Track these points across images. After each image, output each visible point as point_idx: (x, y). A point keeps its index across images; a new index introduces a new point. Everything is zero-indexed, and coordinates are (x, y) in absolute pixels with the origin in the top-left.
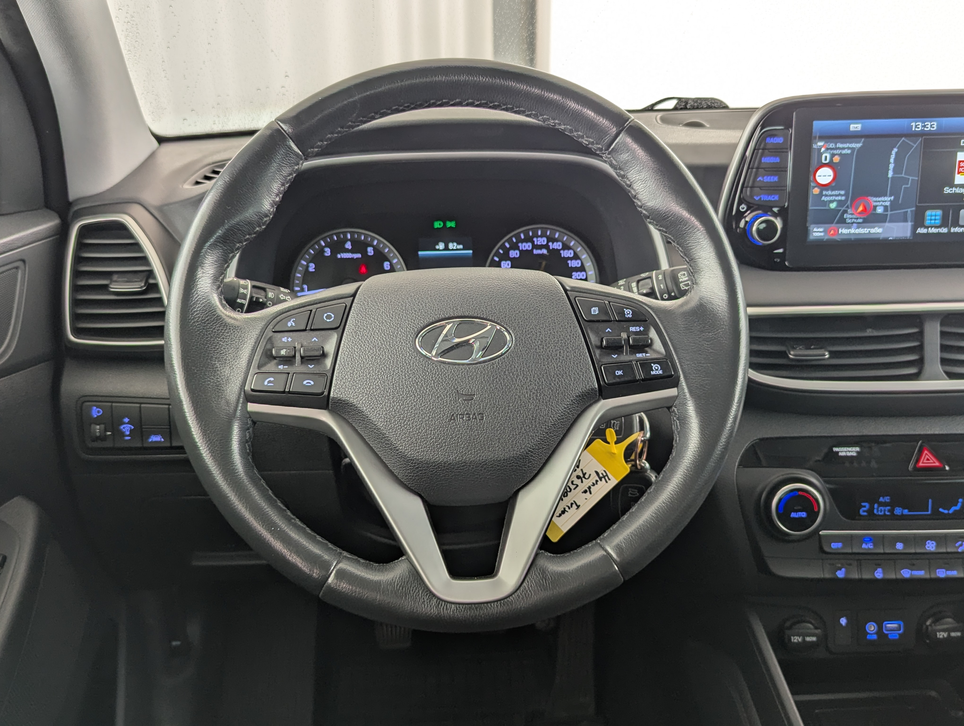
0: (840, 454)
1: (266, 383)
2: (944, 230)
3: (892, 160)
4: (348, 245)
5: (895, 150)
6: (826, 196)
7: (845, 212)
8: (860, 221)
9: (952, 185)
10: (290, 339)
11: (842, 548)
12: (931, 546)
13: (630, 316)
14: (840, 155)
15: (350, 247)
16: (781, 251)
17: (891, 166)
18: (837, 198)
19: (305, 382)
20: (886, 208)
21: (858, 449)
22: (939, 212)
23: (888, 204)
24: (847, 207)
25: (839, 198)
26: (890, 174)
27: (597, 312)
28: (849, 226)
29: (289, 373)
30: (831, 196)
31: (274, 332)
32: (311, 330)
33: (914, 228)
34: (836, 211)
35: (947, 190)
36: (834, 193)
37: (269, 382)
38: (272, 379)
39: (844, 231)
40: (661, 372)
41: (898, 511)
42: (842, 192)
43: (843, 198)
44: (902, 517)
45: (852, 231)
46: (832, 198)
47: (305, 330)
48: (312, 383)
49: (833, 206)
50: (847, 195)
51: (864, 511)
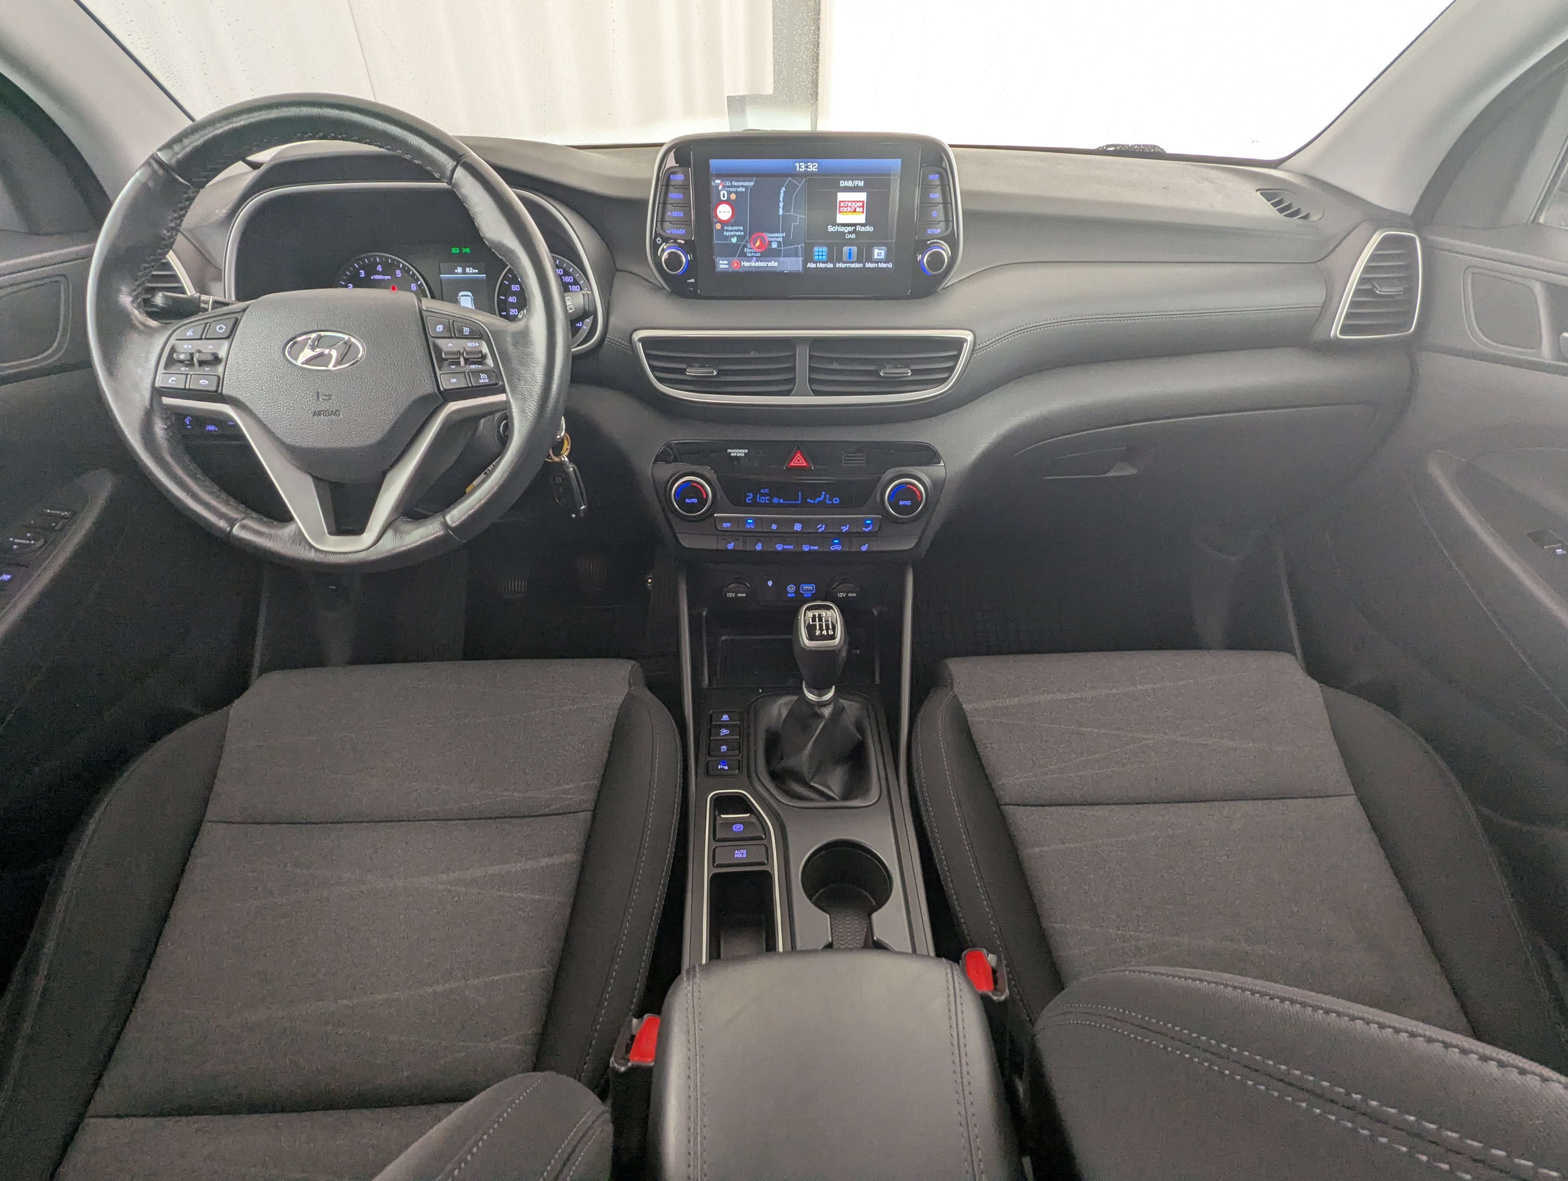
0: (732, 454)
1: (170, 381)
2: (831, 265)
3: (781, 199)
4: (379, 268)
5: (783, 189)
6: (727, 231)
7: (745, 246)
8: (759, 255)
9: (835, 224)
10: (190, 346)
11: (730, 527)
12: (798, 527)
13: (467, 333)
14: (736, 193)
15: (380, 270)
16: (693, 280)
17: (781, 204)
18: (737, 233)
19: (201, 382)
20: (779, 243)
21: (746, 451)
22: (825, 249)
23: (781, 240)
24: (746, 242)
25: (739, 233)
26: (781, 212)
27: (441, 329)
28: (749, 259)
29: (187, 375)
30: (731, 231)
31: (177, 340)
32: (206, 339)
33: (805, 263)
34: (736, 245)
35: (831, 229)
36: (734, 228)
37: (173, 381)
38: (174, 378)
39: (747, 264)
40: (487, 381)
41: (775, 500)
42: (741, 228)
43: (742, 233)
44: (779, 505)
45: (753, 264)
46: (732, 233)
47: (201, 339)
48: (207, 382)
49: (734, 240)
50: (744, 230)
51: (749, 500)
